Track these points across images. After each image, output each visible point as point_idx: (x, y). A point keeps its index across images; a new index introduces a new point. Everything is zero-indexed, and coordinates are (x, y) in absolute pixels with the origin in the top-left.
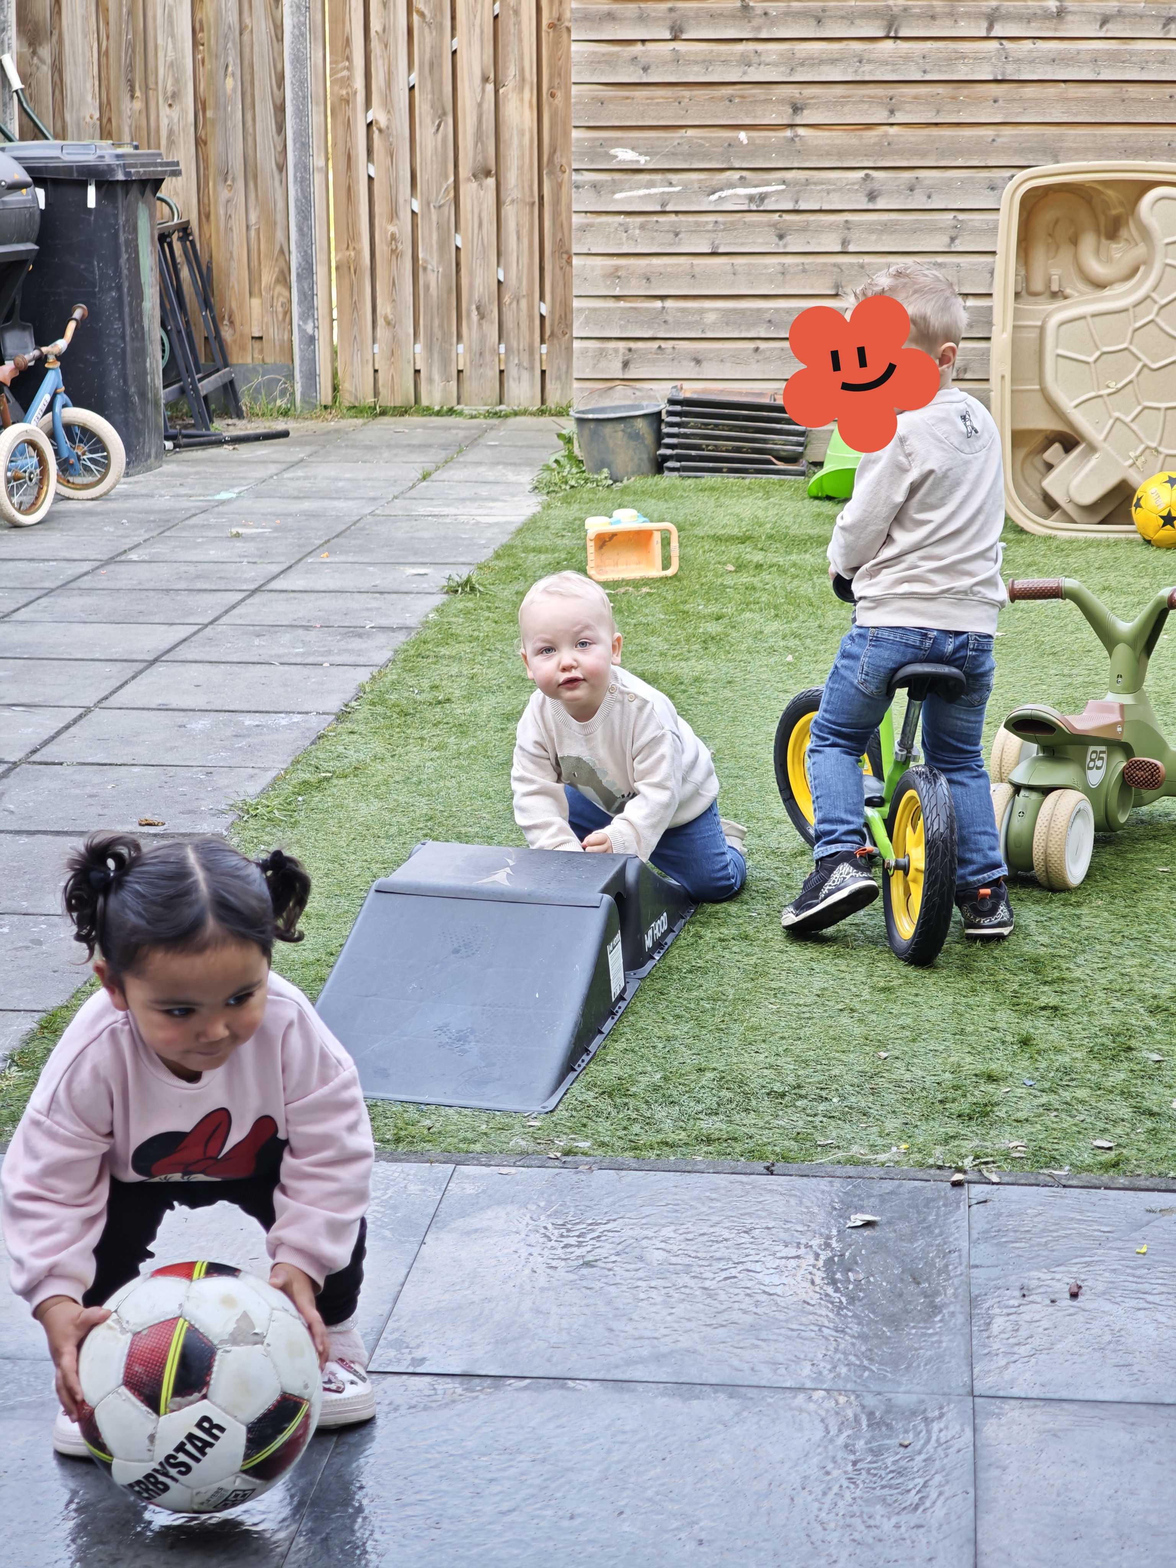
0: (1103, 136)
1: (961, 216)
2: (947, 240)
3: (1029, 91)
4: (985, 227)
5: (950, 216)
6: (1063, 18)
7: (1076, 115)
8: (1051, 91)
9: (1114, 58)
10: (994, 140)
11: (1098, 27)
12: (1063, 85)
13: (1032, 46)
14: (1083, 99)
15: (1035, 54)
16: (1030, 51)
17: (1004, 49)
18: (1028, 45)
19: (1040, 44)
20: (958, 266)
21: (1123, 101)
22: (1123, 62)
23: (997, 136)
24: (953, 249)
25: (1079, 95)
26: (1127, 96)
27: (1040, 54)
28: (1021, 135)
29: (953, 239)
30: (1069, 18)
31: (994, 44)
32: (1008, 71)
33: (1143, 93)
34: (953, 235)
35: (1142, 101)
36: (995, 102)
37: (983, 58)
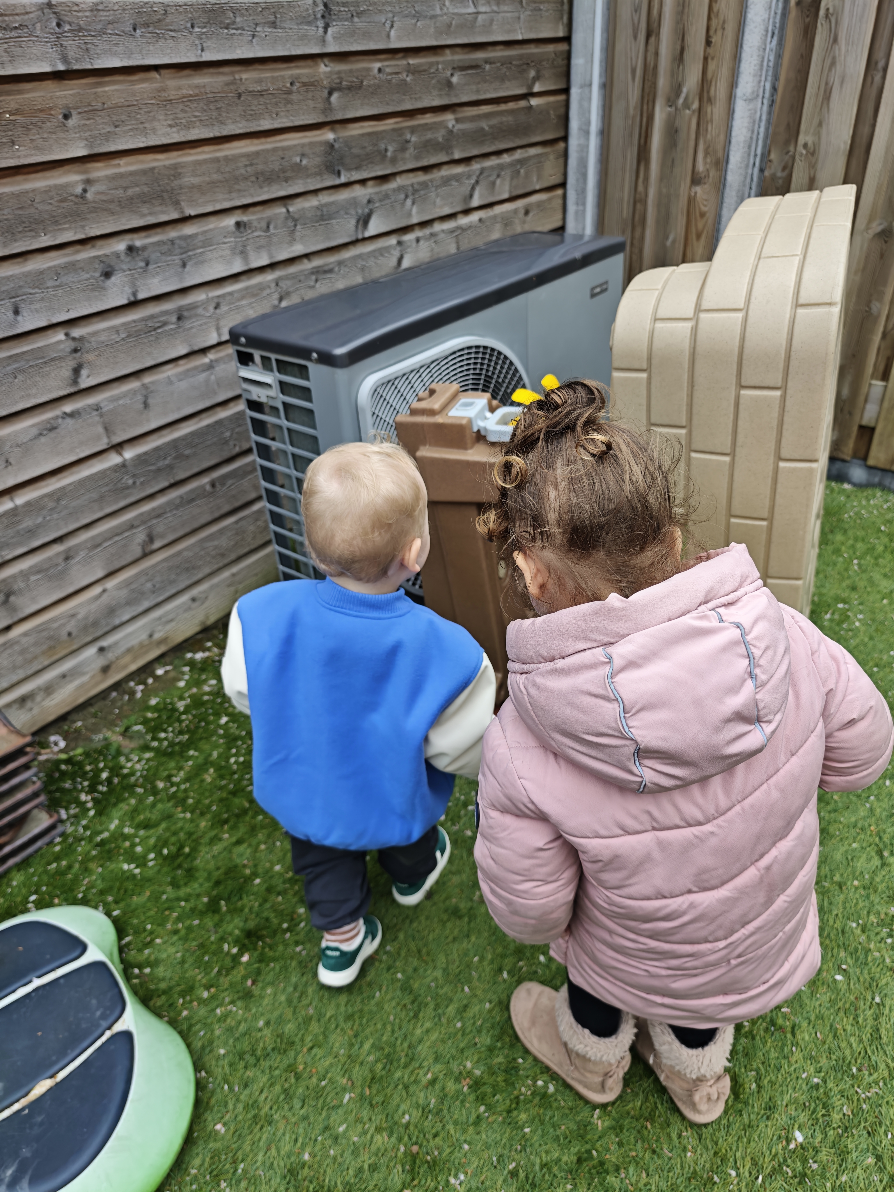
1: (76, 332)
2: (66, 372)
4: (115, 337)
5: (59, 336)
7: (188, 126)
9: (214, 21)
10: (85, 191)
12: (155, 75)
14: (190, 99)
20: (97, 408)
21: (239, 96)
22: (227, 26)
23: (88, 182)
24: (83, 385)
25: (184, 91)
26: (242, 88)
28: (121, 176)
29: (77, 371)
32: (71, 54)
33: (260, 81)
34: (73, 363)
35: (261, 94)
36: (66, 117)
37: (21, 26)
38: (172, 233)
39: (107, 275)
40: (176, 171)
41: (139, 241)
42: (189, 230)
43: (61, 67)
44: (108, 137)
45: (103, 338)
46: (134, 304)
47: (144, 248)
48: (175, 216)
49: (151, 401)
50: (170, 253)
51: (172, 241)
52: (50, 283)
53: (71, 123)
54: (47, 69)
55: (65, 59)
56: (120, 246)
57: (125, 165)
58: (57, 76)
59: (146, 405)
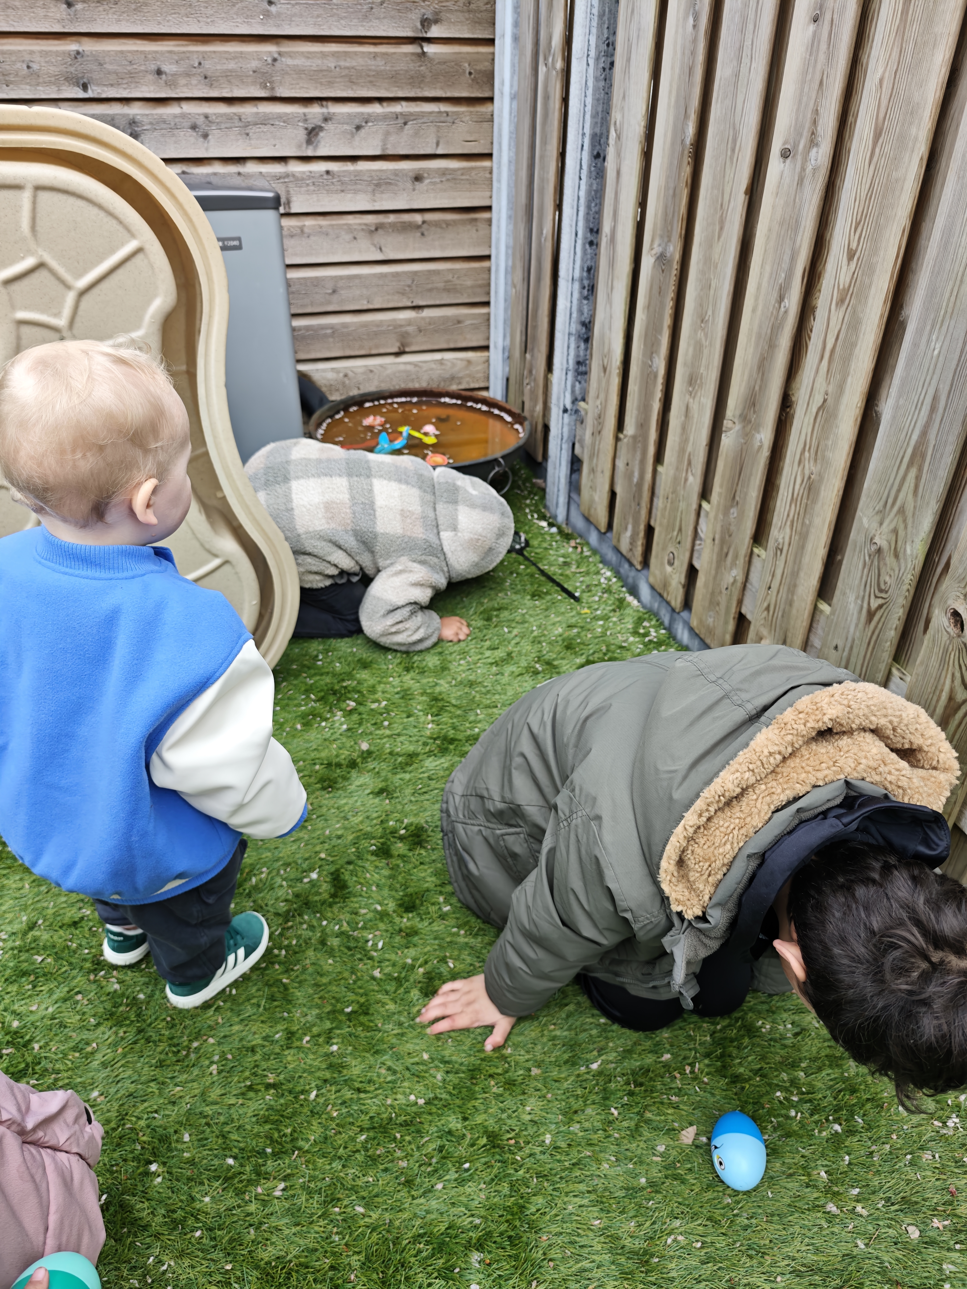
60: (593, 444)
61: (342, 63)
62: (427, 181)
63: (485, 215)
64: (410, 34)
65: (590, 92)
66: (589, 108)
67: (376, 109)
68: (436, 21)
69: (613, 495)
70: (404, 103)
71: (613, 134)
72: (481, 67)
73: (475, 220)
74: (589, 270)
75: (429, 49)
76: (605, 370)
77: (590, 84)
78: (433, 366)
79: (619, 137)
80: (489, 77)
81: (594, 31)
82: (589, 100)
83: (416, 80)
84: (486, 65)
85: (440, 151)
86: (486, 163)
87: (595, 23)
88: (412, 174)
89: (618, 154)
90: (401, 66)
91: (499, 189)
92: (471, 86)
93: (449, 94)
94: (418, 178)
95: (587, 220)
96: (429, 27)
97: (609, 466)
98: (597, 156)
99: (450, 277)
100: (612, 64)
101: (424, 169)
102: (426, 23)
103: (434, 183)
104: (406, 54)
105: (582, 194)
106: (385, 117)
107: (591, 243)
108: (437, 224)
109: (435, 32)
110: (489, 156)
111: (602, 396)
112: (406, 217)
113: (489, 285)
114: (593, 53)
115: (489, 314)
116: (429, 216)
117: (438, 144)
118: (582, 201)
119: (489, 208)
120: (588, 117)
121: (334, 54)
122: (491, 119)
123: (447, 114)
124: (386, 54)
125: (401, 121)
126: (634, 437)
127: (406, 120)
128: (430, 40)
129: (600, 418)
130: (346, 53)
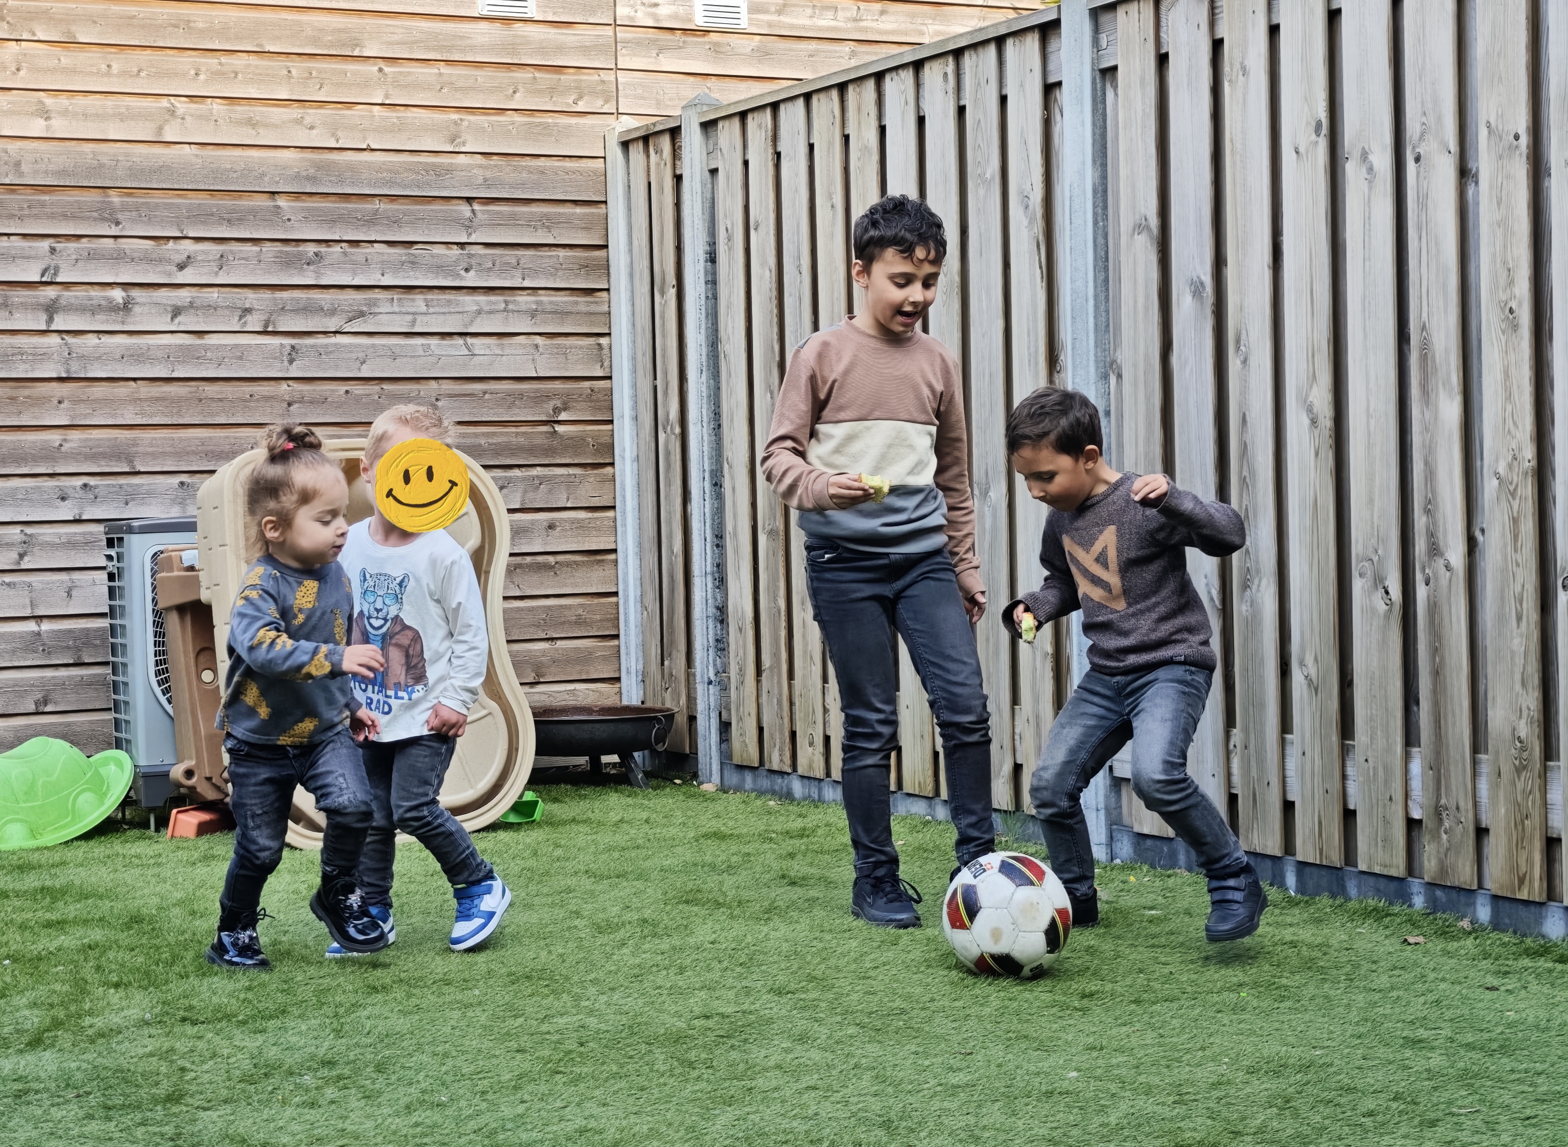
0: (181, 439)
1: (29, 530)
2: (14, 556)
3: (98, 390)
4: (57, 541)
5: (17, 529)
6: (130, 310)
7: (152, 415)
8: (122, 390)
9: (186, 355)
10: (61, 445)
11: (169, 319)
12: (132, 383)
13: (97, 341)
14: (157, 399)
15: (101, 350)
16: (97, 347)
17: (66, 344)
18: (92, 340)
19: (106, 339)
20: (28, 585)
21: (200, 400)
22: (198, 358)
23: (65, 440)
24: (23, 567)
25: (152, 394)
26: (203, 396)
27: (108, 350)
28: (91, 440)
29: (21, 556)
30: (137, 309)
31: (55, 340)
32: (73, 369)
33: (222, 392)
34: (21, 550)
35: (220, 400)
36: (60, 402)
37: (44, 354)
38: (122, 480)
39: (63, 499)
40: (135, 443)
41: (92, 481)
42: (136, 480)
43: (64, 375)
44: (86, 416)
45: (48, 539)
46: (77, 521)
47: (96, 487)
48: (127, 470)
49: (74, 593)
50: (117, 493)
51: (121, 486)
52: (20, 497)
53: (62, 406)
54: (54, 375)
55: (68, 371)
56: (79, 482)
57: (96, 434)
58: (60, 379)
59: (69, 595)
60: (738, 697)
61: (490, 441)
62: (558, 529)
63: (612, 557)
64: (544, 418)
65: (705, 444)
66: (706, 453)
67: (517, 472)
68: (565, 409)
69: (761, 730)
70: (539, 469)
71: (726, 466)
72: (602, 440)
73: (602, 561)
74: (718, 566)
75: (560, 428)
76: (740, 630)
77: (705, 438)
78: (567, 697)
79: (731, 467)
80: (610, 448)
81: (705, 406)
82: (706, 448)
83: (549, 451)
84: (607, 439)
85: (569, 505)
86: (610, 514)
87: (705, 401)
88: (546, 524)
89: (732, 478)
90: (538, 441)
91: (625, 532)
92: (594, 455)
93: (576, 461)
94: (551, 527)
95: (713, 529)
96: (560, 413)
97: (754, 705)
98: (716, 484)
99: (580, 611)
100: (719, 425)
101: (556, 519)
102: (557, 410)
103: (566, 530)
104: (541, 433)
105: (707, 510)
106: (524, 479)
107: (718, 546)
108: (568, 564)
109: (563, 416)
110: (613, 508)
111: (741, 653)
112: (540, 559)
113: (618, 619)
114: (705, 419)
115: (619, 646)
116: (560, 558)
117: (568, 500)
118: (708, 515)
119: (614, 551)
120: (706, 459)
121: (483, 434)
122: (613, 479)
123: (575, 475)
124: (524, 433)
125: (537, 482)
126: (771, 668)
127: (542, 480)
128: (559, 422)
129: (742, 671)
130: (494, 434)
